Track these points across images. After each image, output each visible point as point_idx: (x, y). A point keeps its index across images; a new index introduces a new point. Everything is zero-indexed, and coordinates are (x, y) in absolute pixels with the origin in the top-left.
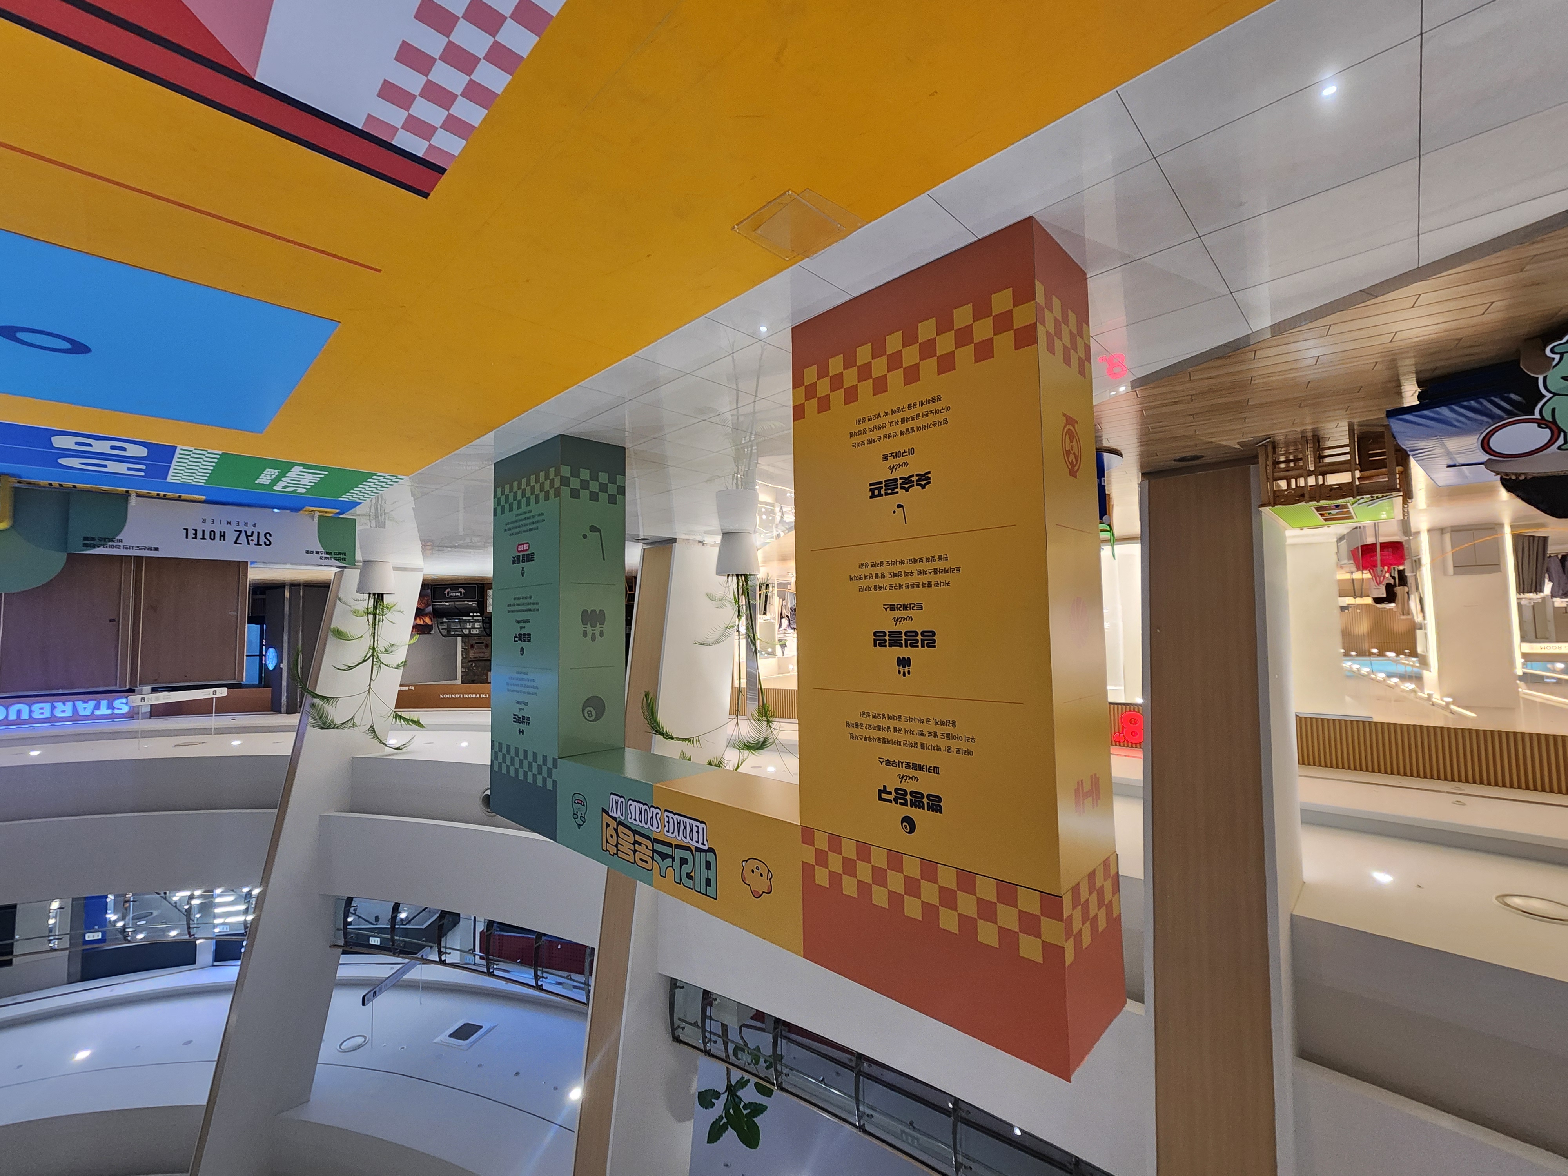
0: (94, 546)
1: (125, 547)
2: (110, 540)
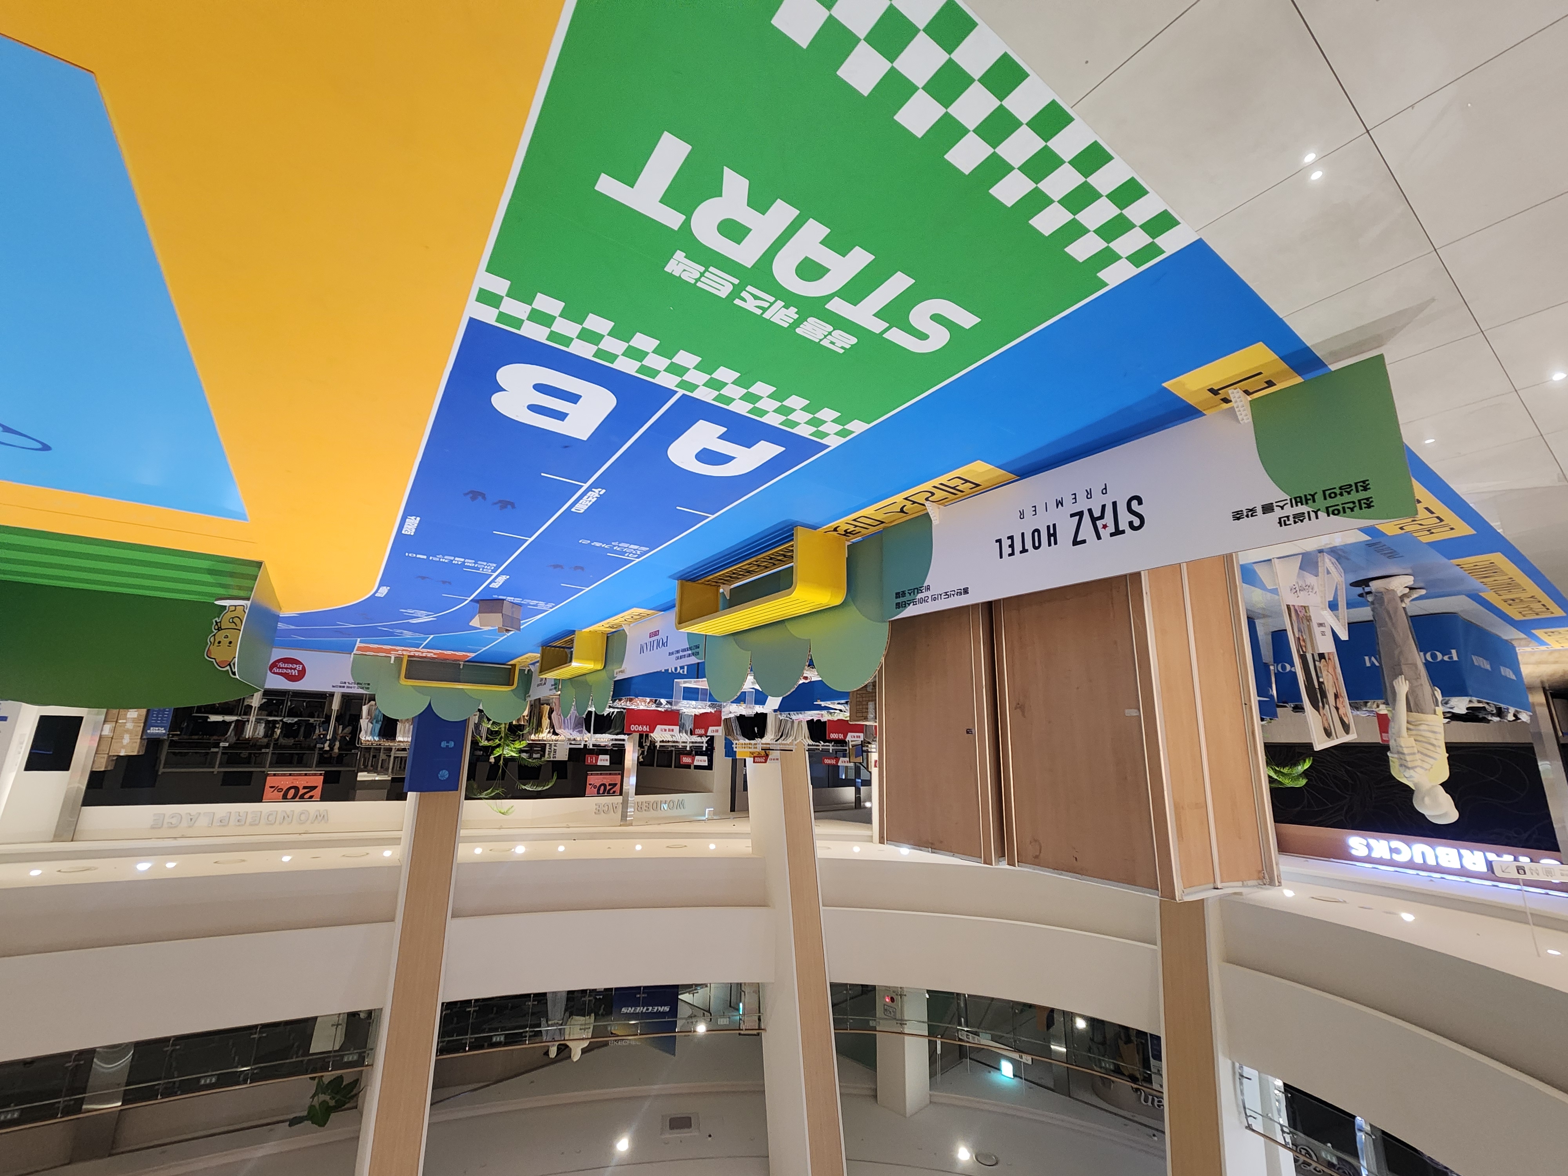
0: (905, 605)
1: (935, 598)
2: (919, 590)
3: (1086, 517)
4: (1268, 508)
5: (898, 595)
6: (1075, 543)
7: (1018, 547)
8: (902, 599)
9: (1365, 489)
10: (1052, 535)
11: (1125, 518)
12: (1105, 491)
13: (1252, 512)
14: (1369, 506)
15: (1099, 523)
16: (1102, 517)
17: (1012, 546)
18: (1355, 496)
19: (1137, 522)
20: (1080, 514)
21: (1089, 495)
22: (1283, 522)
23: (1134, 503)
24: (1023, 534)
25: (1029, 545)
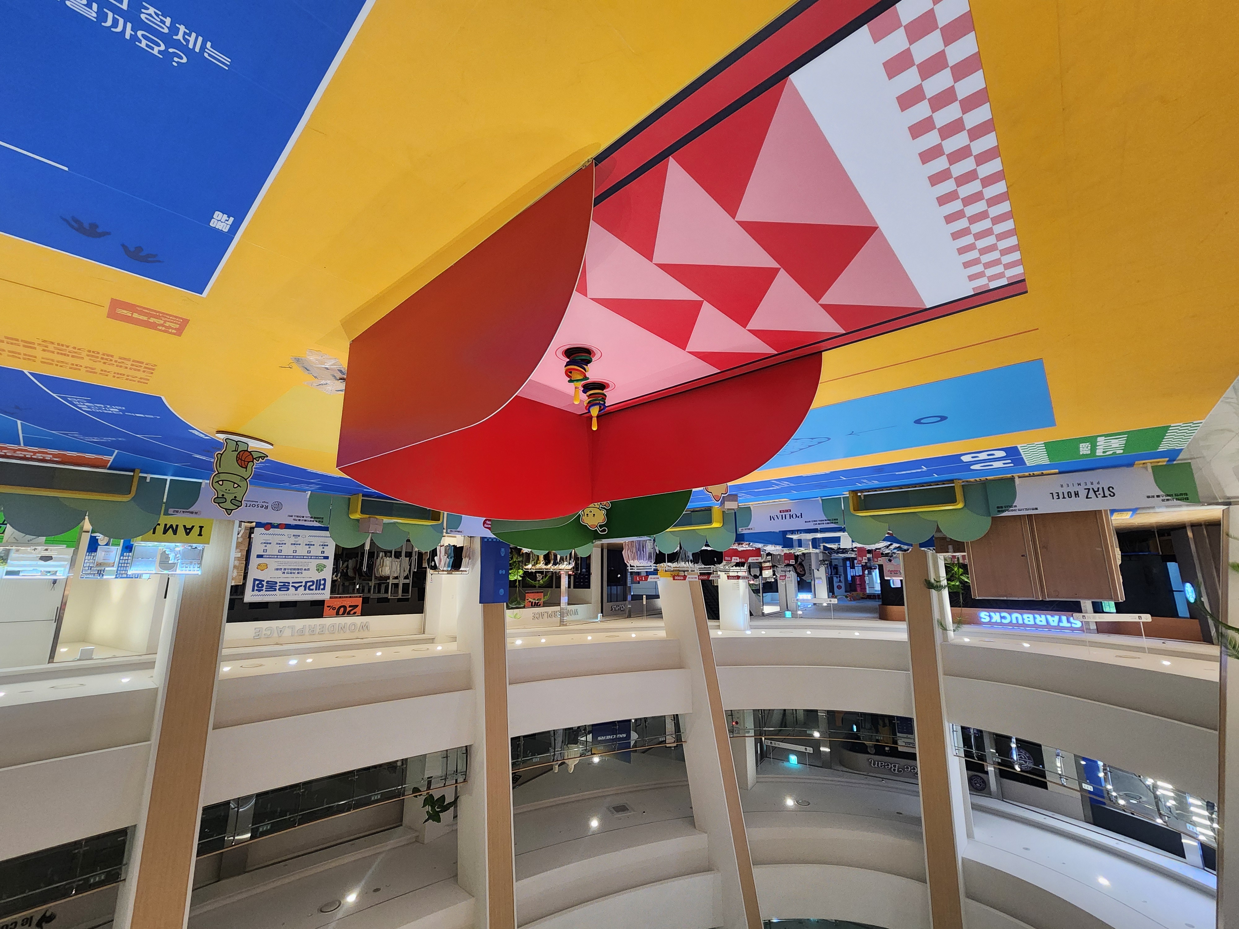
0: (1003, 511)
1: (1020, 510)
2: (1011, 507)
3: (1091, 491)
4: (1158, 496)
5: (998, 507)
6: (1087, 498)
7: (1061, 496)
8: (1001, 509)
9: (1187, 495)
10: (1077, 494)
11: (1107, 493)
12: (1098, 483)
13: (1153, 497)
14: (1188, 499)
15: (1097, 493)
16: (1098, 491)
17: (1058, 496)
18: (1184, 496)
19: (1112, 494)
20: (1089, 489)
21: (1092, 483)
22: (1163, 500)
23: (1111, 489)
24: (1063, 493)
25: (1066, 496)
